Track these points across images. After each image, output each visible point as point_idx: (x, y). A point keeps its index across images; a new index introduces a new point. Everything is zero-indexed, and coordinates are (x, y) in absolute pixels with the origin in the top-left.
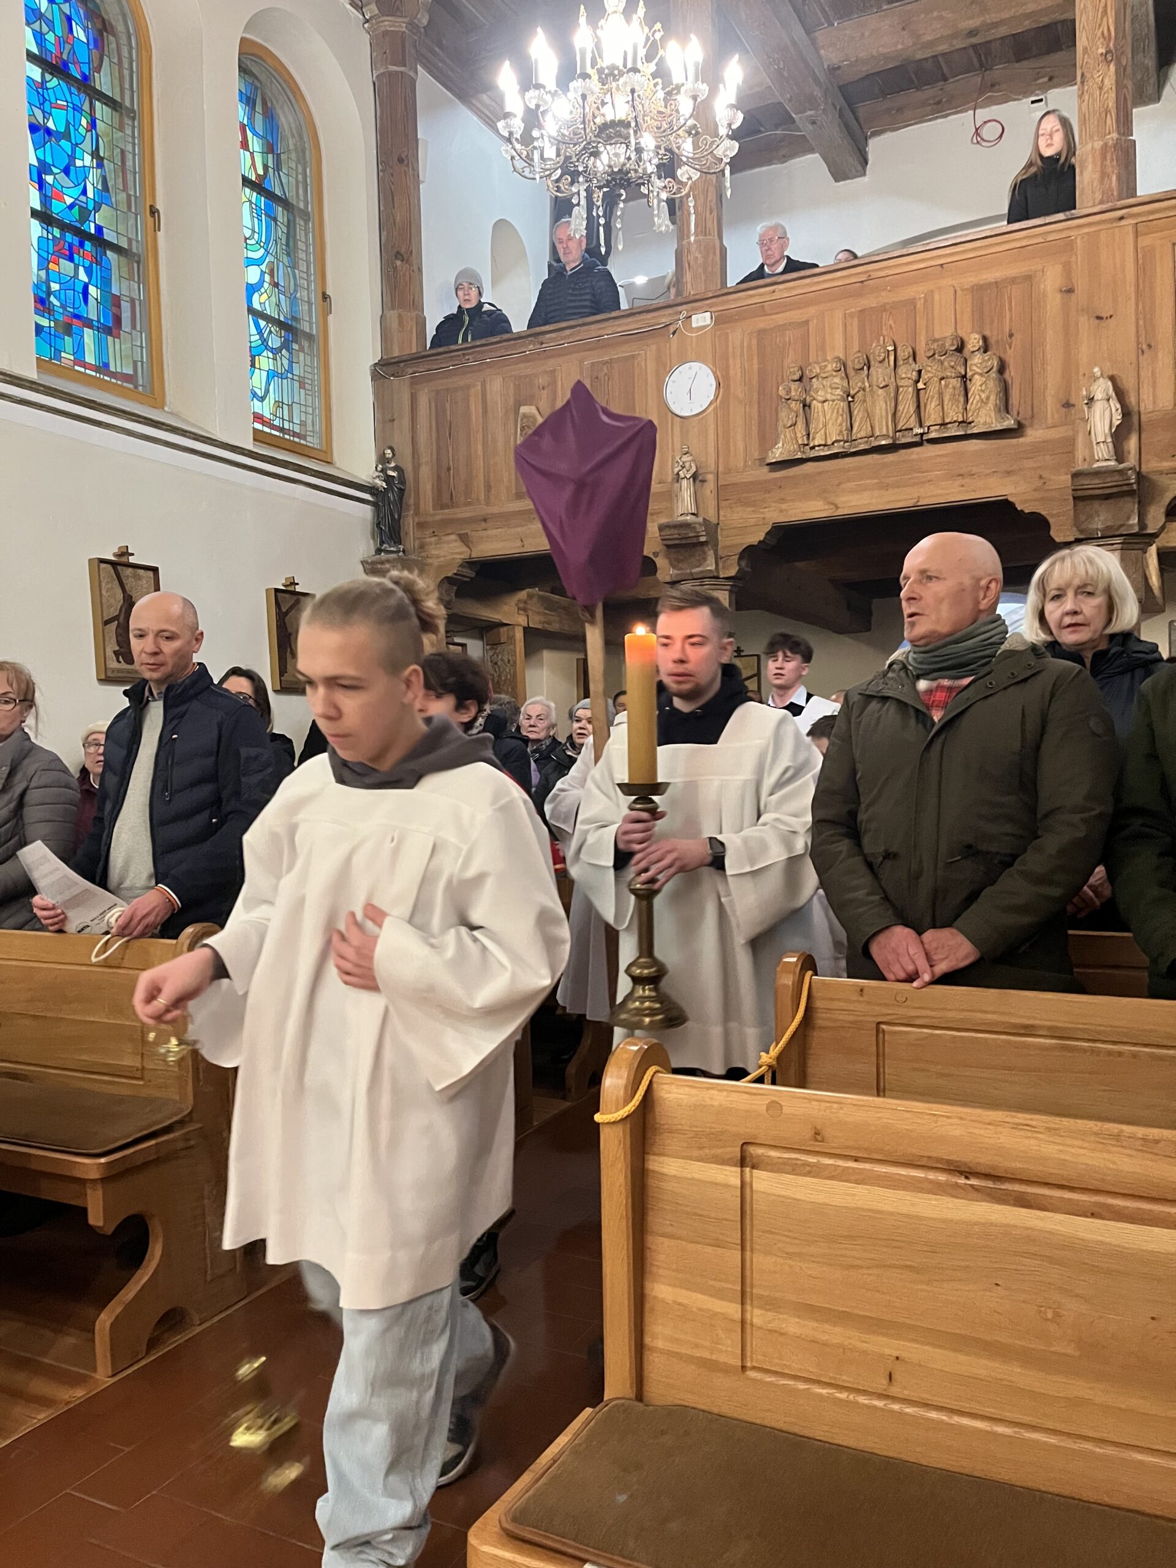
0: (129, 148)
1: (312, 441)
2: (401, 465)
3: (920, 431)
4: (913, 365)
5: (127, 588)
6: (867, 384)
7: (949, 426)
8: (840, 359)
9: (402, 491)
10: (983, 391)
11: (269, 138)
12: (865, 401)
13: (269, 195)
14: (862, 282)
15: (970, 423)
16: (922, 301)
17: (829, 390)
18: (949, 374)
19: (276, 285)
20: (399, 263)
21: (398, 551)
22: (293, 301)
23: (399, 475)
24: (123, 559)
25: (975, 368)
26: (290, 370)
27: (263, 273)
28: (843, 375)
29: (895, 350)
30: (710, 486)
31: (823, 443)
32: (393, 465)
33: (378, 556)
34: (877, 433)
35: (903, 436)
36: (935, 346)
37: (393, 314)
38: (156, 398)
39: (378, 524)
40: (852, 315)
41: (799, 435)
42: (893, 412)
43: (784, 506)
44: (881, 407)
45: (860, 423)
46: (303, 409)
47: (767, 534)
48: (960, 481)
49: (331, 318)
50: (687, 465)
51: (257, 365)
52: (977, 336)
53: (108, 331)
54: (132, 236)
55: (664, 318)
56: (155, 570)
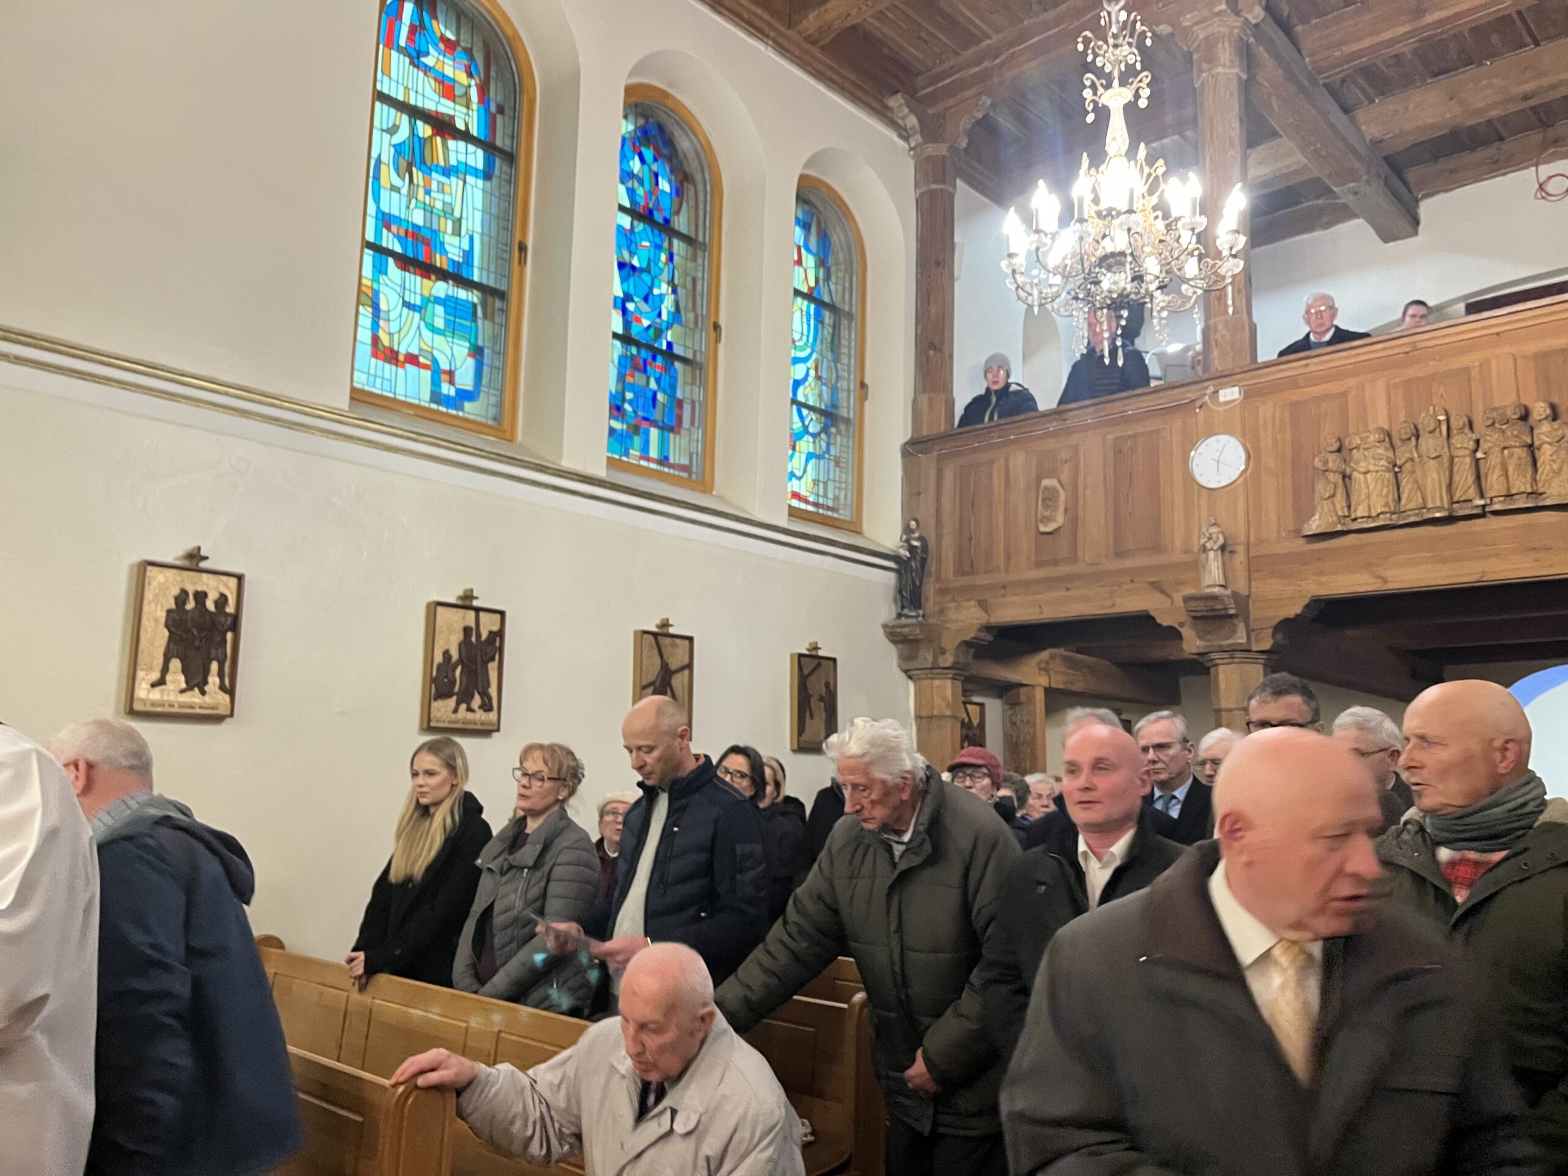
0: (700, 275)
1: (844, 514)
2: (924, 535)
3: (1482, 502)
4: (1470, 435)
5: (665, 656)
6: (1416, 455)
7: (1516, 497)
8: (1382, 430)
9: (924, 561)
10: (1554, 461)
11: (821, 255)
12: (1413, 472)
13: (820, 303)
14: (1406, 353)
15: (1541, 494)
16: (1477, 369)
17: (1372, 461)
18: (1513, 443)
19: (818, 378)
20: (931, 352)
21: (918, 616)
22: (834, 390)
23: (922, 546)
24: (664, 631)
25: (1543, 437)
26: (828, 451)
27: (808, 369)
28: (1388, 445)
29: (1448, 420)
30: (1240, 557)
31: (1367, 514)
32: (916, 535)
33: (898, 621)
34: (1430, 505)
35: (1461, 508)
36: (1495, 414)
37: (924, 399)
38: (705, 485)
39: (900, 592)
40: (1396, 385)
41: (1338, 506)
42: (1448, 481)
43: (1323, 579)
44: (1433, 478)
45: (1409, 495)
46: (837, 485)
47: (1307, 606)
48: (1532, 556)
49: (867, 404)
50: (1214, 536)
51: (797, 448)
52: (1543, 405)
53: (671, 429)
54: (697, 347)
55: (1190, 394)
56: (690, 639)
